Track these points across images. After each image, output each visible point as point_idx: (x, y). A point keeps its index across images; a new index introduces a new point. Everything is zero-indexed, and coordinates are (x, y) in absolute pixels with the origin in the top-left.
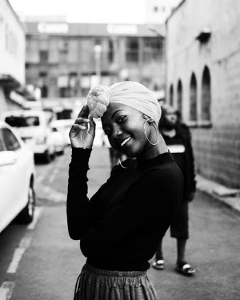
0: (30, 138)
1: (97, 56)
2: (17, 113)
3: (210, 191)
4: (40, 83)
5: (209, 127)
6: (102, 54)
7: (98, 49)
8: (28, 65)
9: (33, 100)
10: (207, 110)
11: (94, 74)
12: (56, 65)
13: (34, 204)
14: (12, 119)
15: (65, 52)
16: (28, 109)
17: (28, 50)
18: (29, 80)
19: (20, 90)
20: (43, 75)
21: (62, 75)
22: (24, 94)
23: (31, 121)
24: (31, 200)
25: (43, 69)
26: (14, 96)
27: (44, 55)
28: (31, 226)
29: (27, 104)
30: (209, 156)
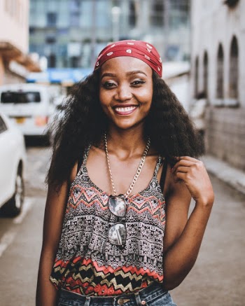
0: (29, 117)
1: (116, 20)
2: (15, 87)
3: (234, 182)
4: (47, 51)
5: (237, 106)
6: (121, 17)
7: (116, 11)
8: (32, 30)
9: (38, 70)
10: (234, 86)
12: (66, 30)
13: (23, 194)
14: (8, 95)
15: (77, 14)
16: (32, 82)
17: (33, 12)
18: (33, 47)
19: (22, 59)
20: (51, 41)
21: (74, 41)
22: (26, 64)
23: (30, 97)
24: (20, 190)
25: (51, 34)
26: (14, 66)
27: (52, 17)
28: (18, 220)
29: (32, 76)
30: (236, 140)
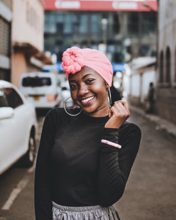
0: (43, 96)
1: (104, 28)
2: (33, 74)
4: (57, 50)
6: (108, 26)
7: (104, 22)
8: (46, 35)
9: (50, 63)
11: (102, 42)
12: (70, 35)
13: (34, 151)
15: (77, 24)
16: (47, 71)
17: (47, 23)
18: (47, 47)
19: (38, 55)
20: (59, 43)
21: (75, 43)
22: (42, 58)
23: (44, 82)
25: (60, 38)
26: (34, 61)
27: (60, 26)
28: (31, 170)
29: (46, 67)
